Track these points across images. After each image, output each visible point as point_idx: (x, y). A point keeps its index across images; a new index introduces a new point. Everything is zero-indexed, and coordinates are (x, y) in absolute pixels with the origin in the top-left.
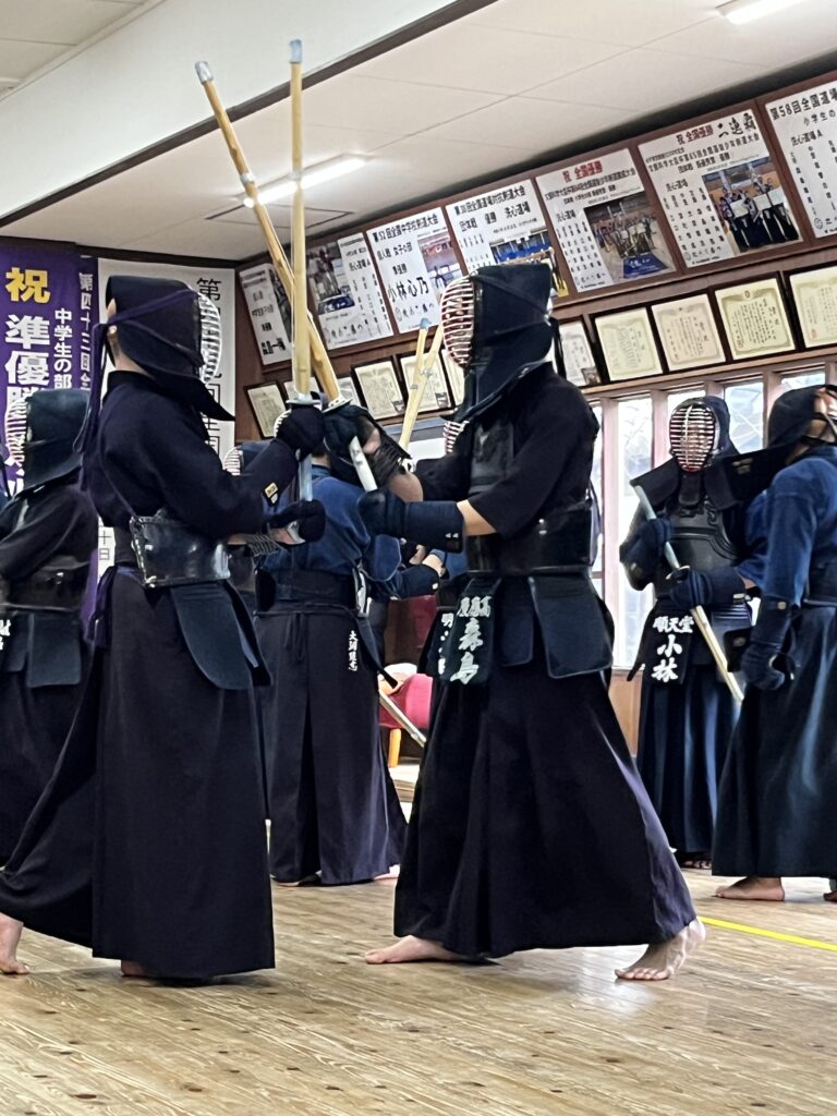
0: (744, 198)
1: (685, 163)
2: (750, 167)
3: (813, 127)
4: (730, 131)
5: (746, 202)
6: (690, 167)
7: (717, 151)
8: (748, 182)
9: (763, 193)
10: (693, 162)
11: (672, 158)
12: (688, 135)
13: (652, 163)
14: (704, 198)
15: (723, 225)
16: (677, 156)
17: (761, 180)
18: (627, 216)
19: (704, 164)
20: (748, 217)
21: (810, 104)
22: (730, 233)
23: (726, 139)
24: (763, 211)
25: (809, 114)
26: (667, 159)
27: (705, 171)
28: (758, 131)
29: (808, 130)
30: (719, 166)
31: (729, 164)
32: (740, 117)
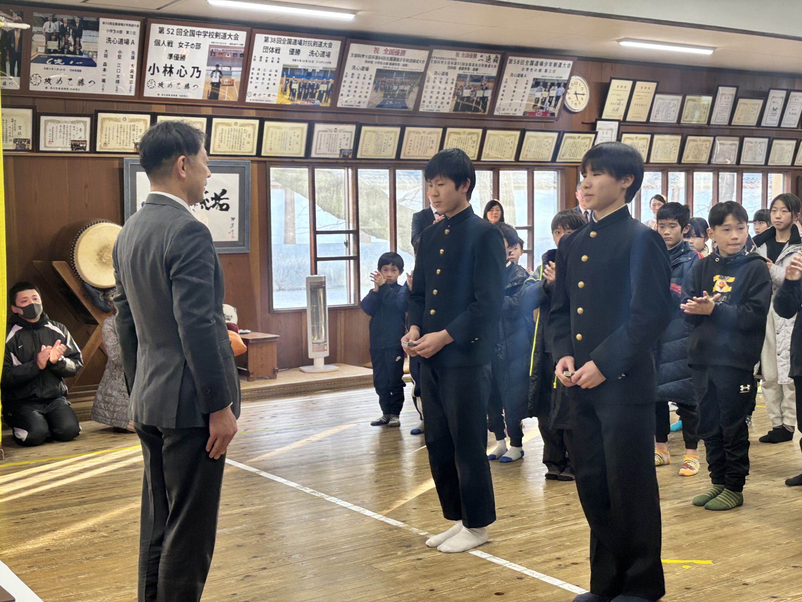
0: (472, 89)
1: (453, 66)
2: (484, 78)
3: (524, 72)
4: (485, 60)
5: (472, 91)
6: (455, 68)
7: (473, 65)
8: (479, 84)
9: (482, 89)
10: (458, 67)
11: (447, 61)
12: (463, 54)
13: (435, 59)
14: (452, 83)
15: (453, 97)
16: (451, 61)
17: (485, 84)
18: (404, 80)
19: (463, 69)
20: (468, 98)
21: (529, 64)
22: (454, 102)
23: (481, 62)
24: (478, 97)
25: (526, 67)
26: (444, 61)
27: (461, 72)
28: (497, 64)
29: (521, 73)
30: (470, 72)
31: (475, 73)
32: (493, 56)
